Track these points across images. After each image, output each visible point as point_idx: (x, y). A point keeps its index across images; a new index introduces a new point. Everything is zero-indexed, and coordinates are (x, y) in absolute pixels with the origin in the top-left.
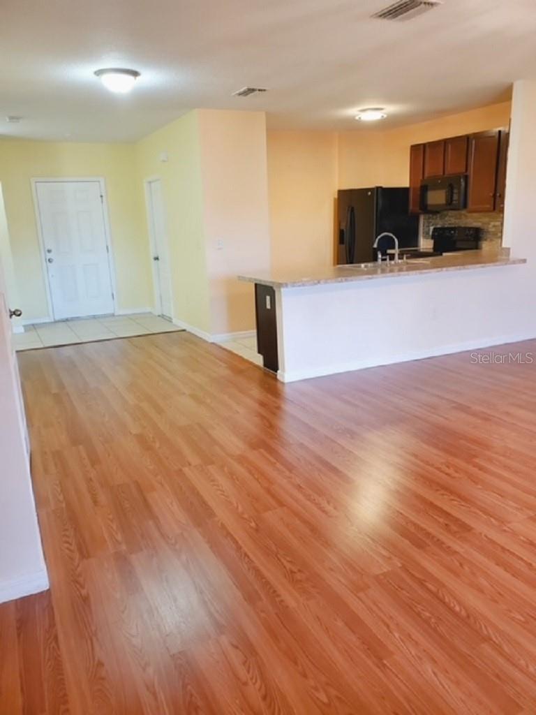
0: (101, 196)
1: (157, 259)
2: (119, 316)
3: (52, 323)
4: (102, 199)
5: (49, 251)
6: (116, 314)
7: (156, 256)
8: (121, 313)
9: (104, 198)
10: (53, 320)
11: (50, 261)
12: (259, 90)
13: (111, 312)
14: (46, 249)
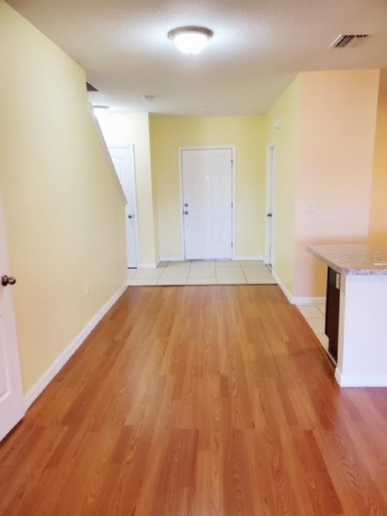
0: (232, 161)
1: (270, 215)
2: (235, 261)
3: (182, 261)
4: (232, 164)
5: (187, 205)
6: (233, 260)
7: (270, 213)
8: (238, 258)
9: (233, 162)
10: (183, 260)
11: (187, 213)
12: (358, 36)
13: (229, 257)
14: (185, 203)
